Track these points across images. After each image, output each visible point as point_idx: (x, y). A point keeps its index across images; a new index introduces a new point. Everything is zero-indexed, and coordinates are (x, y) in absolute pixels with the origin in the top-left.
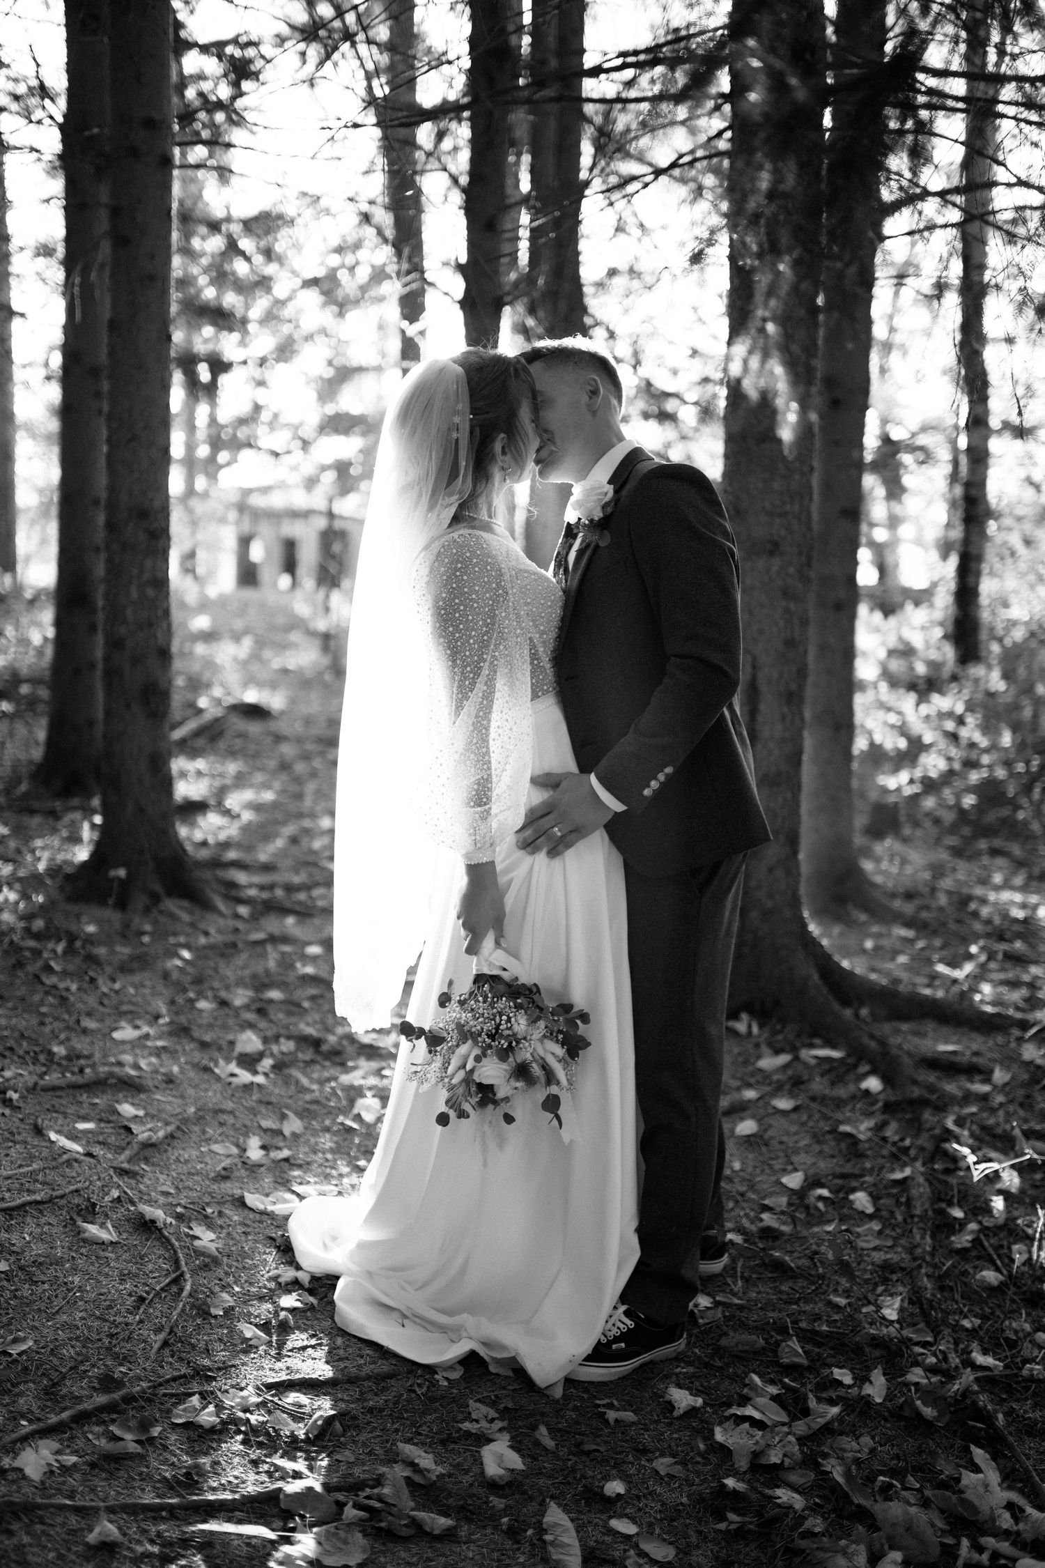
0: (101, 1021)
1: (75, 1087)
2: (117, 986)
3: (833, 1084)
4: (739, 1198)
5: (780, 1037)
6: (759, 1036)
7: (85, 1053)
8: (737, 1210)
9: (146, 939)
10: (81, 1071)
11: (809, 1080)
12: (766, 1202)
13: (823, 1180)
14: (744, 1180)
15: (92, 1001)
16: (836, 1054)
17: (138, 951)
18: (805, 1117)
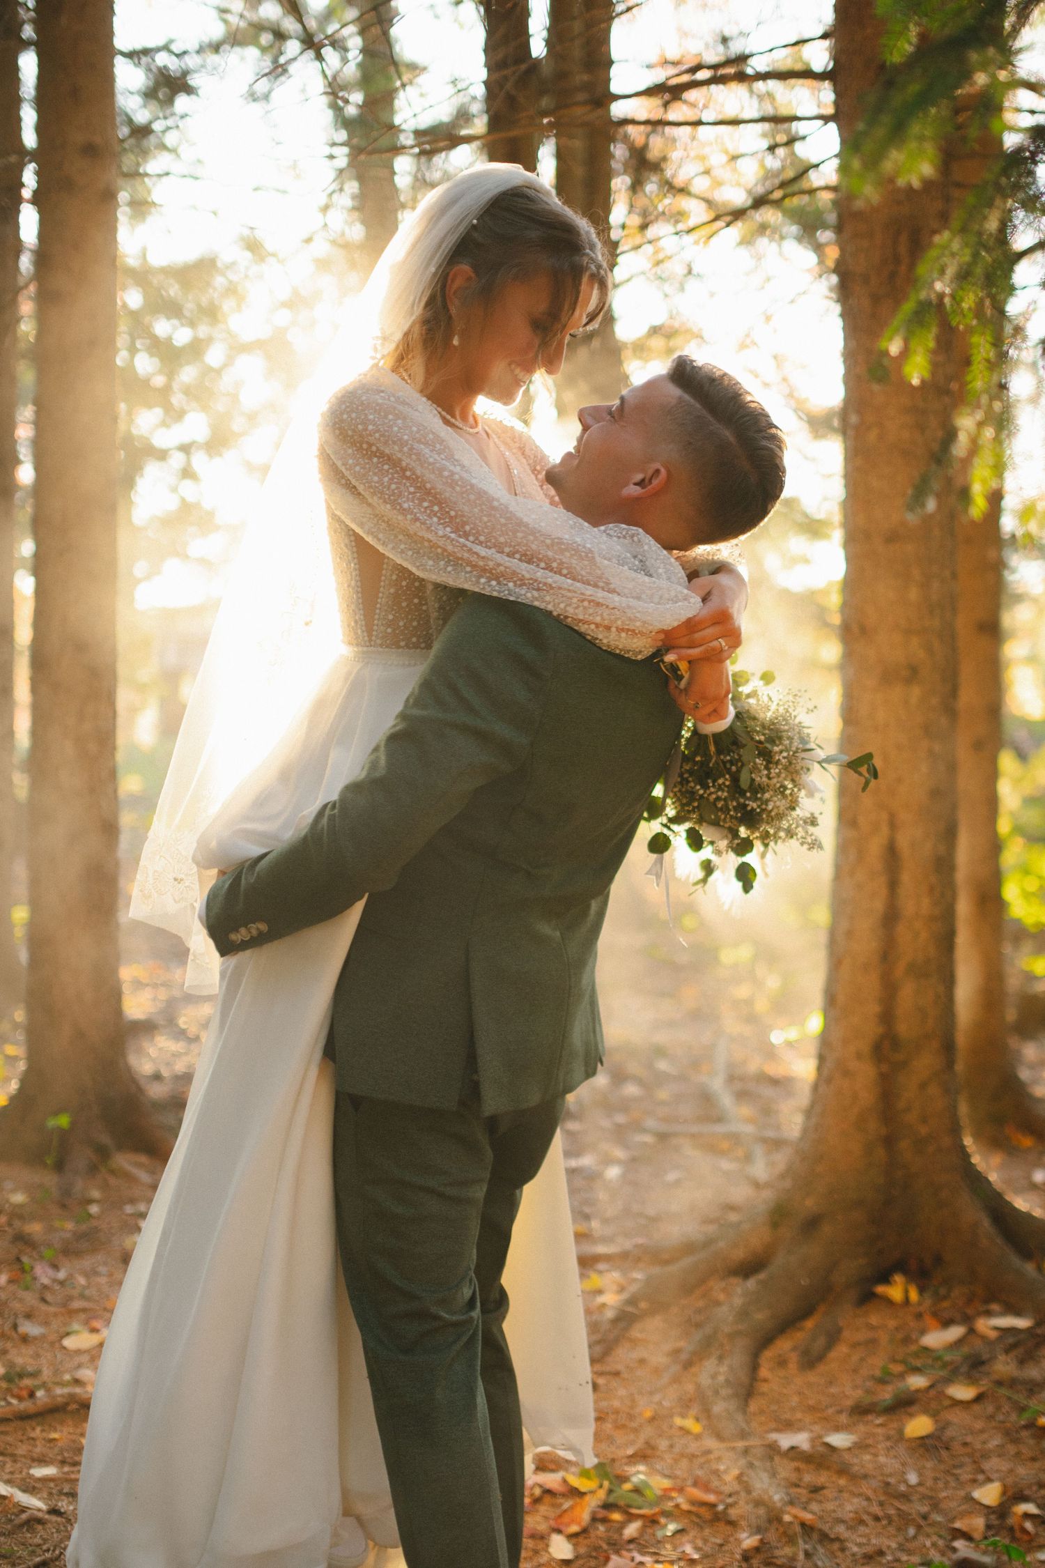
0: (46, 1323)
1: (24, 1417)
2: (61, 1275)
3: (1022, 1362)
4: (922, 1523)
5: (946, 1304)
6: (920, 1304)
7: (30, 1369)
8: (921, 1538)
9: (94, 1209)
10: (32, 1395)
11: (990, 1360)
12: (957, 1525)
13: (1027, 1492)
14: (924, 1497)
15: (30, 1299)
16: (1022, 1323)
17: (84, 1227)
18: (990, 1409)
